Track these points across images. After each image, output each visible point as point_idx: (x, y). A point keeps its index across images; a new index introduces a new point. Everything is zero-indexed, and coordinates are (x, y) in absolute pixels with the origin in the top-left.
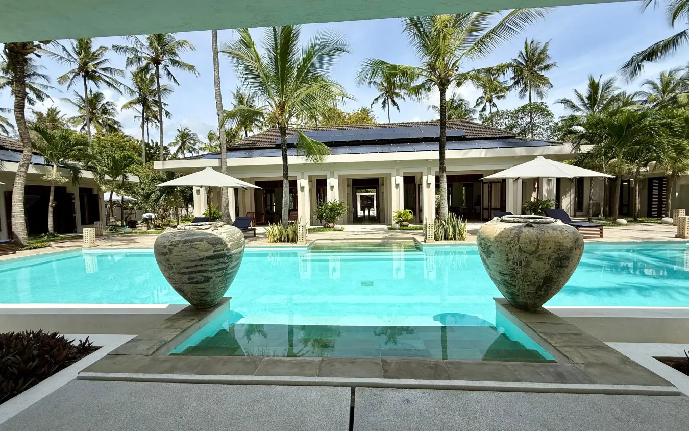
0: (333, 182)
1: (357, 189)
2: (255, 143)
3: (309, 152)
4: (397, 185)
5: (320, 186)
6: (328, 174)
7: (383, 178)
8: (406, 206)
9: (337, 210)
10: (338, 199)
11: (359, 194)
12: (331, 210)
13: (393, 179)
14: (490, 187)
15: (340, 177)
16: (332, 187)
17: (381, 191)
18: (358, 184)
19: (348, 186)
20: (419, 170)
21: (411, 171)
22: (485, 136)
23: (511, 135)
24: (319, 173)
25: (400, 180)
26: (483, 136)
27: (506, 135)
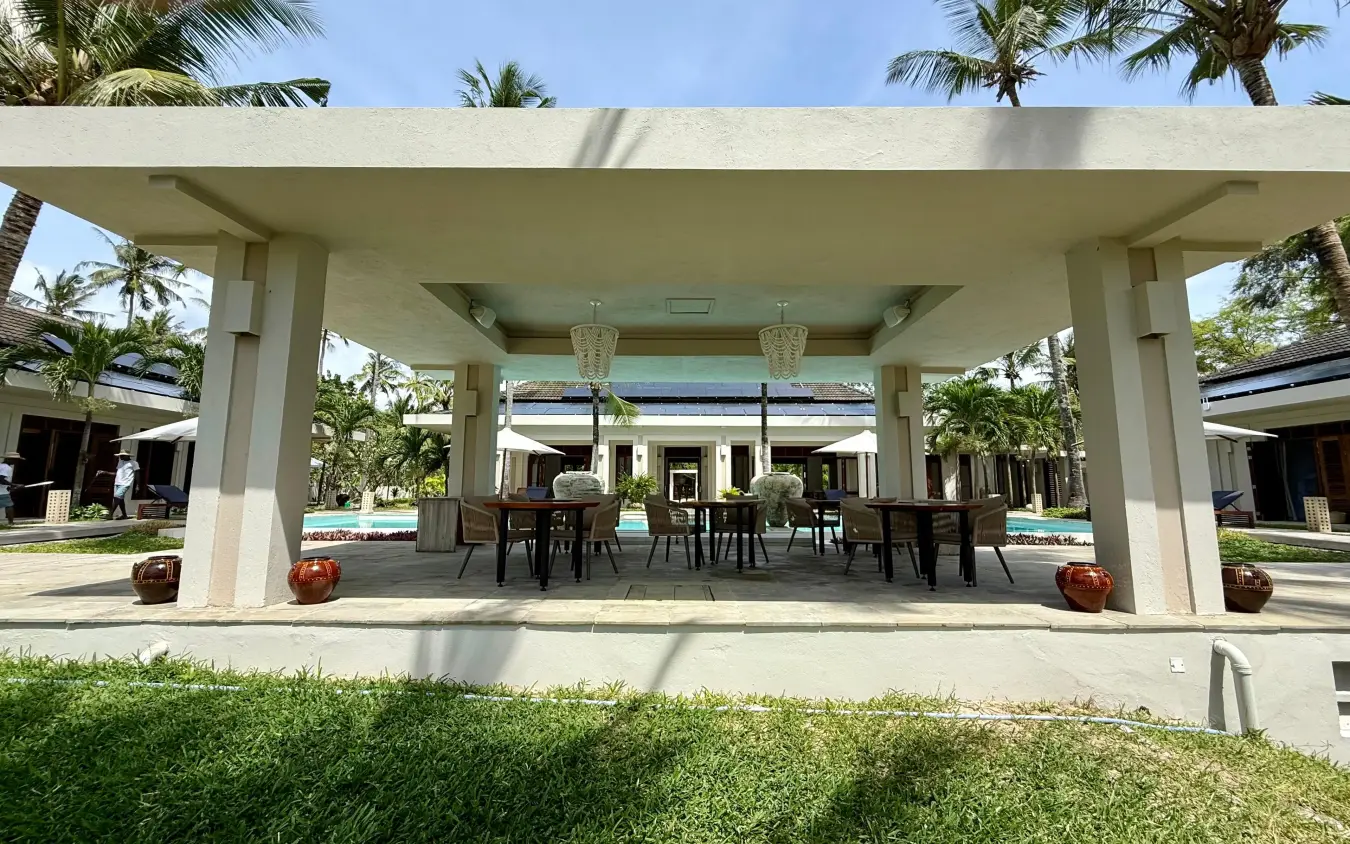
0: (640, 450)
1: (670, 461)
2: (531, 393)
3: (618, 413)
4: (723, 457)
5: (623, 453)
6: (634, 439)
7: (706, 447)
8: (734, 484)
9: (645, 485)
10: (646, 472)
11: (672, 472)
12: (638, 485)
13: (718, 449)
14: (844, 464)
15: (650, 444)
16: (639, 457)
17: (703, 464)
18: (674, 455)
19: (659, 456)
20: (751, 439)
21: (741, 439)
22: (837, 399)
23: (870, 398)
24: (623, 438)
25: (727, 451)
26: (834, 399)
27: (863, 399)
